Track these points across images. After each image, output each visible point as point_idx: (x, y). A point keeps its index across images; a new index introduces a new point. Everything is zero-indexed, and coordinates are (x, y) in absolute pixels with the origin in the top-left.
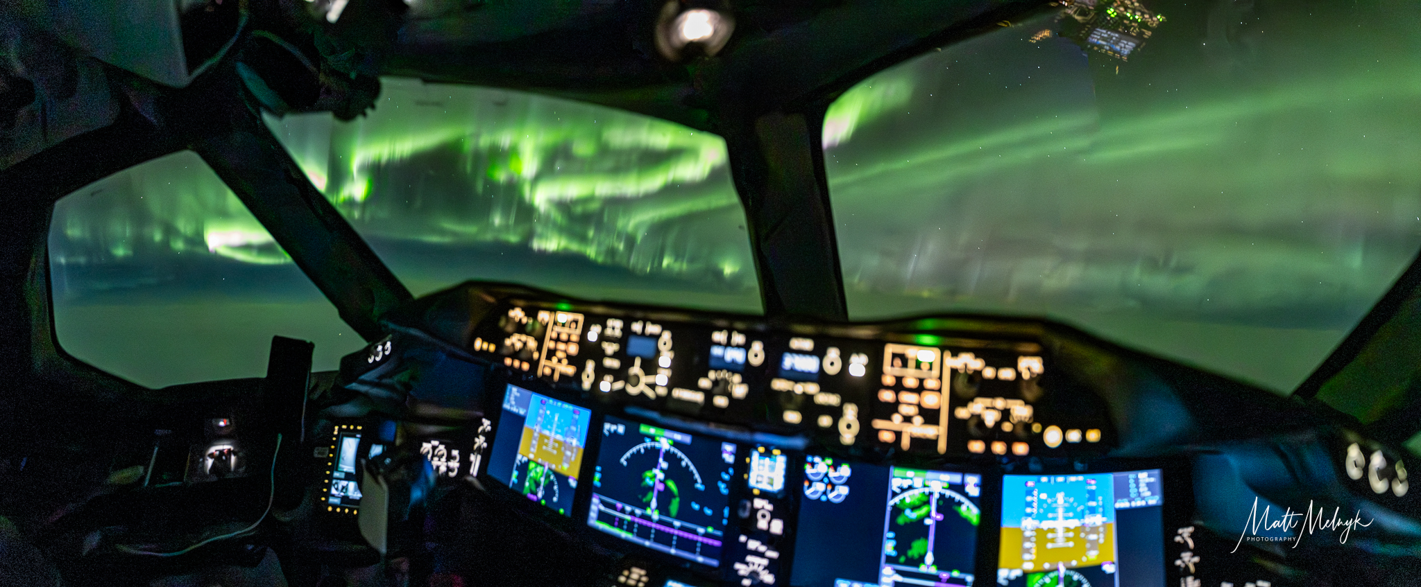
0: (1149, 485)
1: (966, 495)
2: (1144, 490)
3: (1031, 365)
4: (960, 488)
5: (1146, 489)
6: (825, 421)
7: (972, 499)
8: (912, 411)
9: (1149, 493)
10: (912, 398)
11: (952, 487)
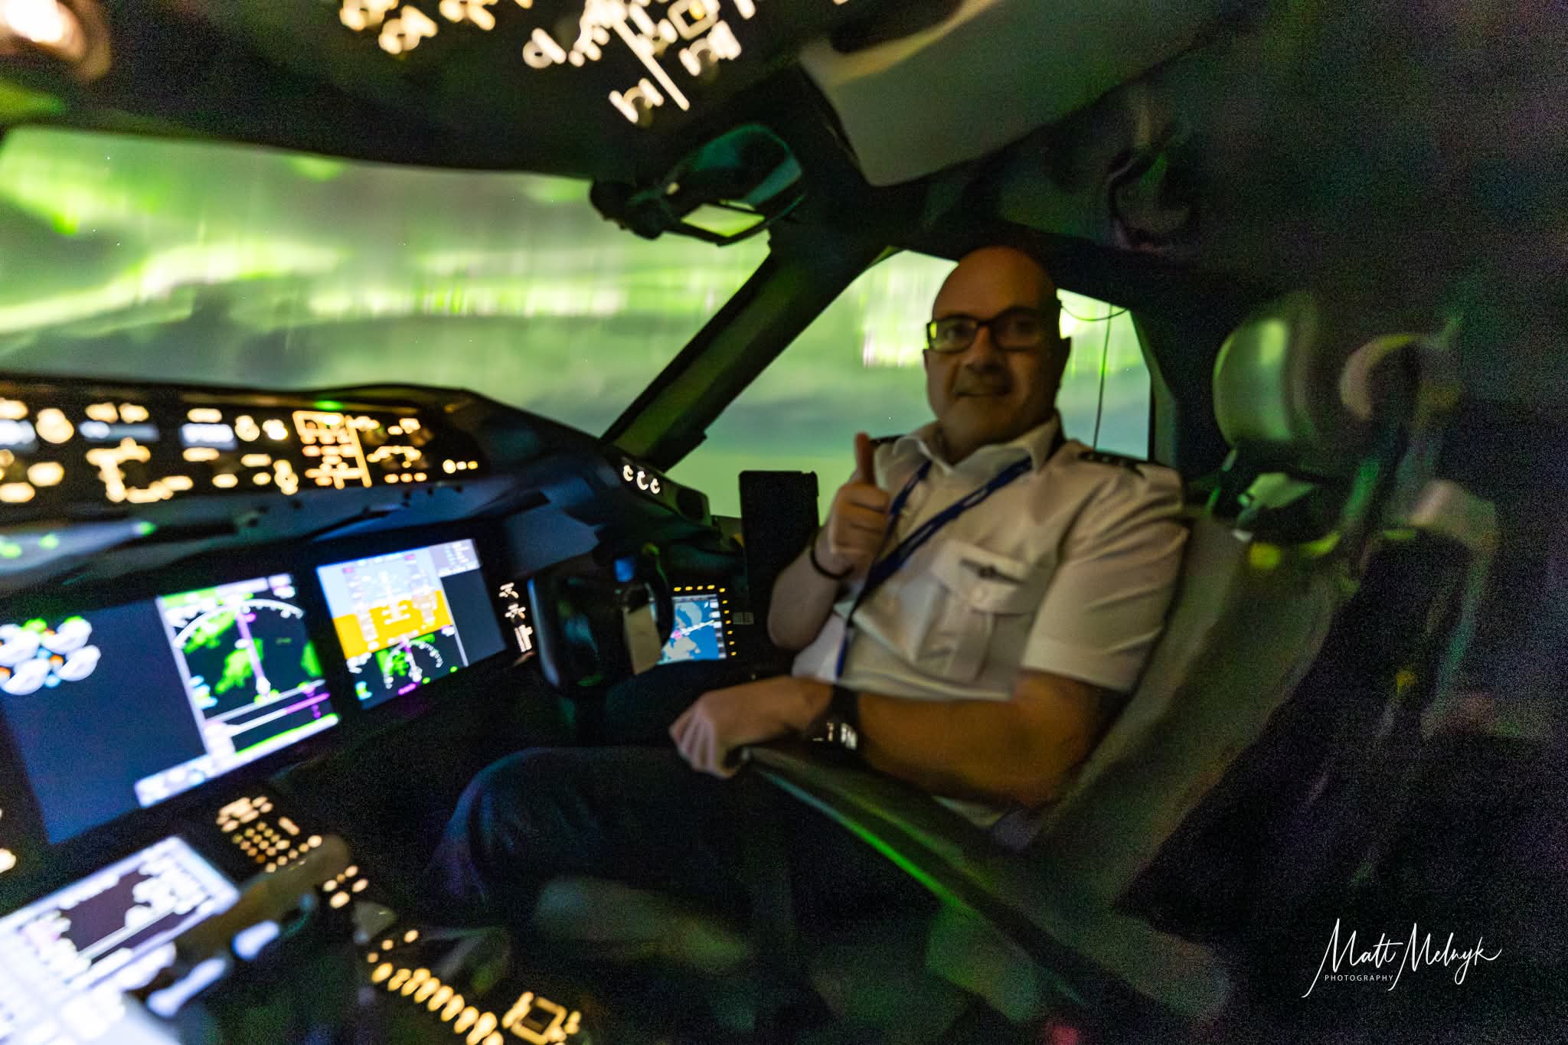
0: (464, 553)
1: (278, 599)
2: (460, 557)
3: (410, 425)
4: (268, 594)
5: (463, 557)
6: (261, 479)
7: (287, 601)
8: (337, 460)
9: (466, 560)
10: (334, 450)
11: (257, 595)
